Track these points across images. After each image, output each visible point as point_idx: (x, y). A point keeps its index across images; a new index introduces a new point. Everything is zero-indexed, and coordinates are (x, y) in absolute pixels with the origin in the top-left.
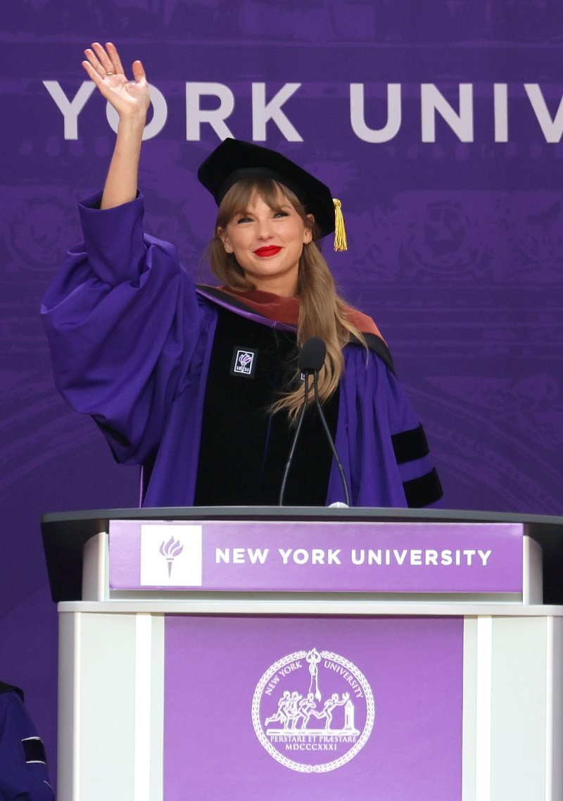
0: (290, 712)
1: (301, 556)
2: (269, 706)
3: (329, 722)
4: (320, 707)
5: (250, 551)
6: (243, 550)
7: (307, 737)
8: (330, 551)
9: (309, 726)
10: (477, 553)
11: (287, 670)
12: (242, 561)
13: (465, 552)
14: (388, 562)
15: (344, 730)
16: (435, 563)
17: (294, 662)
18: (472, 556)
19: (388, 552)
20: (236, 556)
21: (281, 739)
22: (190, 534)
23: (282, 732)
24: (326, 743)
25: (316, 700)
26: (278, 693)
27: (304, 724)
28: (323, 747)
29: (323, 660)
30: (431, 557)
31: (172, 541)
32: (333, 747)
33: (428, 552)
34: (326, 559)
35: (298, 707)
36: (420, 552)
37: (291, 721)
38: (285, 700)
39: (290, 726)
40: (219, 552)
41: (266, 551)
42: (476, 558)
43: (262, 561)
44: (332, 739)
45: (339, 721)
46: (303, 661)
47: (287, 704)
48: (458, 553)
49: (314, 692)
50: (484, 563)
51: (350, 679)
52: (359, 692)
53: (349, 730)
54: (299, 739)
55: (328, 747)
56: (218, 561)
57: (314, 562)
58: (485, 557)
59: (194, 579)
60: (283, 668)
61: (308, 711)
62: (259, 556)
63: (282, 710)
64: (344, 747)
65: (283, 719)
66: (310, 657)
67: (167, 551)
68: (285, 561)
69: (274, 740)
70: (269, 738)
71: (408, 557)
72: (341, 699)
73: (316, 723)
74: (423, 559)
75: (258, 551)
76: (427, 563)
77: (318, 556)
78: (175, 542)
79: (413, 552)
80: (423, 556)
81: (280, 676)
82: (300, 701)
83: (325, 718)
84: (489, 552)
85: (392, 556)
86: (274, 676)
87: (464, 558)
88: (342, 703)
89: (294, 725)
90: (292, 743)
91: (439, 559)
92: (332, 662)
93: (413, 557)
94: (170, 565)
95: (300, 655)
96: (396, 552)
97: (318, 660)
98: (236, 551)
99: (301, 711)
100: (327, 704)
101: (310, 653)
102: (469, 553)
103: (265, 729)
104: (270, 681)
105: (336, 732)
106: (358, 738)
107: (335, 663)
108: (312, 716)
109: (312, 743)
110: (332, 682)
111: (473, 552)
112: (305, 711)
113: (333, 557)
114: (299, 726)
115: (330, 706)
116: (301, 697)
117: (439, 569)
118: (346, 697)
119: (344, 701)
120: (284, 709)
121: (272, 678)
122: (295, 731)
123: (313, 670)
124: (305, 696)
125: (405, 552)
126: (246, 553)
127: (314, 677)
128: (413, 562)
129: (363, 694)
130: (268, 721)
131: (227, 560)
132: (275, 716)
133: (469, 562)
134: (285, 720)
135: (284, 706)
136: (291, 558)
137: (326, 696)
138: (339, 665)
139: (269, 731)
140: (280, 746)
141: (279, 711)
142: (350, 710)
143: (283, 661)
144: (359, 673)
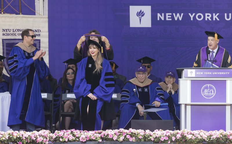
2: (203, 91)
4: (209, 91)
15: (212, 94)
38: (205, 90)
45: (211, 92)
46: (207, 86)
52: (214, 89)
55: (210, 96)
64: (212, 96)
65: (205, 92)
73: (209, 93)
86: (204, 87)
94: (191, 74)
95: (207, 85)
103: (203, 93)
106: (214, 94)
107: (211, 86)
109: (208, 95)
110: (211, 88)
112: (207, 91)
113: (211, 73)
122: (206, 94)
123: (208, 86)
137: (210, 90)
140: (204, 95)
142: (213, 91)
143: (205, 85)
144: (214, 87)
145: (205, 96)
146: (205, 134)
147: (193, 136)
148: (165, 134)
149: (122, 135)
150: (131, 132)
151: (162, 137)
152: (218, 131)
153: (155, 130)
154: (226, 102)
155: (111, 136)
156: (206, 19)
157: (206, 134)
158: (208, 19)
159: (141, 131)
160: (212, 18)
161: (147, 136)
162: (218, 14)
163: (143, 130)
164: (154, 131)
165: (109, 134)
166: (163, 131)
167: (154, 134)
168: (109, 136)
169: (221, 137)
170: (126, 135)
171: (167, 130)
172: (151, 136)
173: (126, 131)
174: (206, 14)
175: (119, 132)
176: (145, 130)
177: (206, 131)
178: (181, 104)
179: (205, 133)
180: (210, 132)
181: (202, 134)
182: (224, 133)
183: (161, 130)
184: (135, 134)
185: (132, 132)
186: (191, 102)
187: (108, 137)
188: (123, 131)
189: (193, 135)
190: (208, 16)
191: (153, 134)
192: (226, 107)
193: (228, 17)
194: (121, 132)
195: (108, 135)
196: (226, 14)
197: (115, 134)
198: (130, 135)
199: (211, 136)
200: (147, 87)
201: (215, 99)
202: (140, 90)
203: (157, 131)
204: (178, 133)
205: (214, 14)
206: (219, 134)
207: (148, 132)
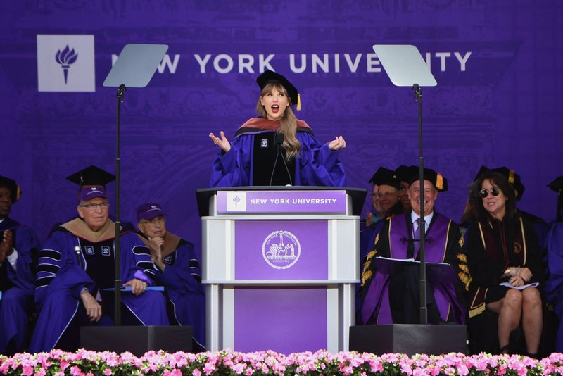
0: (274, 250)
1: (277, 202)
2: (268, 248)
4: (283, 248)
5: (261, 200)
6: (259, 200)
7: (279, 258)
9: (280, 255)
12: (259, 203)
14: (304, 203)
15: (291, 256)
17: (275, 235)
19: (304, 200)
20: (257, 202)
21: (271, 259)
22: (242, 195)
23: (272, 257)
26: (270, 244)
28: (284, 261)
30: (318, 201)
31: (237, 197)
32: (288, 261)
34: (285, 202)
36: (314, 200)
37: (274, 253)
38: (273, 247)
39: (274, 255)
40: (251, 201)
41: (266, 200)
42: (332, 201)
44: (287, 259)
45: (289, 253)
46: (278, 234)
48: (326, 200)
49: (282, 244)
50: (334, 203)
51: (293, 240)
52: (295, 244)
53: (293, 256)
54: (277, 259)
55: (286, 261)
56: (251, 203)
57: (281, 203)
58: (334, 201)
59: (244, 209)
60: (272, 237)
61: (280, 250)
62: (264, 202)
63: (272, 250)
64: (291, 261)
65: (272, 252)
66: (280, 233)
67: (235, 201)
68: (272, 203)
69: (269, 259)
70: (267, 258)
71: (310, 202)
73: (282, 254)
74: (315, 202)
75: (264, 200)
77: (282, 201)
79: (312, 200)
81: (271, 239)
83: (285, 252)
86: (269, 239)
87: (328, 201)
90: (275, 260)
91: (320, 202)
92: (287, 234)
94: (236, 205)
95: (277, 232)
96: (306, 200)
97: (283, 234)
98: (257, 200)
99: (278, 250)
100: (286, 248)
102: (329, 200)
103: (266, 256)
104: (268, 241)
105: (289, 257)
106: (295, 258)
108: (281, 252)
109: (281, 260)
110: (287, 241)
113: (287, 201)
114: (277, 255)
116: (277, 246)
117: (320, 205)
118: (292, 245)
119: (291, 247)
123: (281, 237)
124: (279, 245)
125: (309, 200)
127: (282, 239)
128: (312, 203)
129: (297, 244)
130: (267, 253)
131: (254, 203)
132: (269, 252)
133: (329, 203)
136: (274, 202)
137: (285, 245)
138: (289, 235)
139: (268, 256)
140: (271, 261)
142: (293, 249)
143: (272, 234)
144: (295, 238)
145: (274, 264)
146: (279, 362)
147: (247, 368)
148: (172, 364)
149: (59, 367)
150: (84, 357)
151: (166, 371)
152: (313, 353)
153: (146, 354)
154: (327, 279)
155: (27, 371)
156: (241, 71)
157: (283, 362)
158: (245, 69)
159: (108, 357)
160: (256, 66)
161: (125, 370)
162: (271, 57)
163: (114, 353)
164: (143, 355)
165: (24, 364)
166: (167, 354)
167: (143, 362)
168: (24, 370)
169: (321, 369)
170: (69, 367)
171: (178, 353)
172: (136, 368)
173: (69, 356)
174: (241, 57)
175: (50, 360)
176: (118, 353)
177: (281, 355)
178: (210, 285)
179: (279, 359)
180: (291, 356)
181: (271, 361)
182: (331, 359)
183: (161, 351)
184: (93, 363)
185: (85, 359)
186: (236, 279)
187: (21, 373)
188: (60, 356)
189: (249, 363)
190: (246, 61)
191: (142, 364)
192: (328, 290)
193: (298, 65)
194: (56, 360)
195: (20, 367)
196: (292, 57)
197: (40, 365)
198: (79, 366)
199: (295, 366)
200: (108, 243)
201: (299, 269)
202: (90, 250)
203: (151, 355)
204: (207, 360)
205: (261, 57)
206: (317, 361)
207: (128, 357)
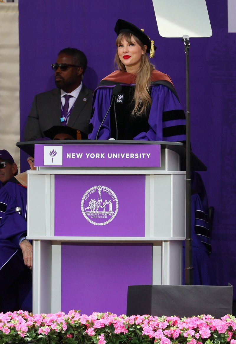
0: (93, 206)
1: (92, 156)
2: (86, 204)
3: (104, 209)
4: (102, 204)
5: (77, 154)
6: (75, 154)
7: (98, 214)
8: (101, 154)
9: (98, 211)
10: (146, 154)
11: (92, 192)
12: (75, 157)
13: (142, 154)
14: (119, 157)
15: (109, 212)
16: (133, 158)
17: (94, 190)
18: (145, 155)
19: (119, 154)
20: (73, 156)
21: (90, 215)
22: (59, 149)
23: (90, 212)
24: (104, 216)
25: (100, 202)
26: (89, 200)
27: (97, 210)
28: (103, 217)
29: (103, 189)
31: (53, 151)
32: (106, 217)
33: (131, 154)
34: (100, 156)
35: (95, 204)
36: (129, 154)
37: (93, 209)
38: (91, 202)
39: (93, 211)
40: (67, 154)
41: (82, 154)
42: (146, 156)
43: (81, 157)
44: (105, 214)
45: (107, 209)
46: (97, 189)
47: (92, 203)
48: (140, 154)
49: (100, 199)
50: (148, 157)
51: (111, 195)
52: (114, 199)
53: (111, 212)
54: (95, 215)
55: (104, 217)
56: (67, 157)
57: (96, 157)
58: (148, 156)
59: (60, 163)
60: (90, 192)
61: (98, 206)
62: (80, 156)
63: (90, 205)
64: (109, 217)
65: (90, 208)
66: (99, 188)
67: (52, 154)
68: (88, 157)
69: (88, 215)
70: (86, 214)
71: (125, 155)
72: (108, 202)
73: (101, 210)
74: (130, 156)
75: (79, 154)
76: (131, 158)
77: (98, 156)
78: (54, 151)
79: (127, 154)
80: (130, 155)
81: (90, 194)
82: (96, 202)
83: (103, 208)
84: (150, 154)
85: (120, 155)
86: (88, 194)
87: (142, 156)
88: (108, 203)
89: (94, 210)
90: (93, 216)
91: (135, 156)
92: (105, 190)
93: (127, 156)
94: (53, 159)
95: (96, 187)
96: (121, 154)
97: (101, 189)
98: (73, 154)
99: (96, 205)
100: (104, 203)
101: (99, 187)
102: (144, 154)
103: (85, 211)
104: (86, 196)
105: (107, 212)
106: (113, 214)
107: (106, 190)
108: (99, 207)
109: (99, 216)
110: (106, 196)
111: (145, 154)
112: (97, 206)
113: (102, 156)
114: (95, 211)
115: (105, 204)
116: (96, 201)
117: (134, 160)
118: (110, 201)
119: (109, 202)
120: (91, 205)
121: (87, 195)
122: (94, 212)
123: (99, 192)
124: (97, 201)
125: (124, 154)
126: (76, 154)
127: (100, 194)
128: (127, 157)
129: (115, 200)
130: (86, 209)
131: (70, 157)
132: (88, 207)
133: (144, 157)
134: (91, 208)
135: (91, 204)
136: (89, 156)
137: (104, 201)
138: (107, 191)
139: (86, 212)
140: (89, 217)
141: (89, 206)
142: (111, 205)
143: (90, 190)
145: (93, 220)
154: (144, 236)
